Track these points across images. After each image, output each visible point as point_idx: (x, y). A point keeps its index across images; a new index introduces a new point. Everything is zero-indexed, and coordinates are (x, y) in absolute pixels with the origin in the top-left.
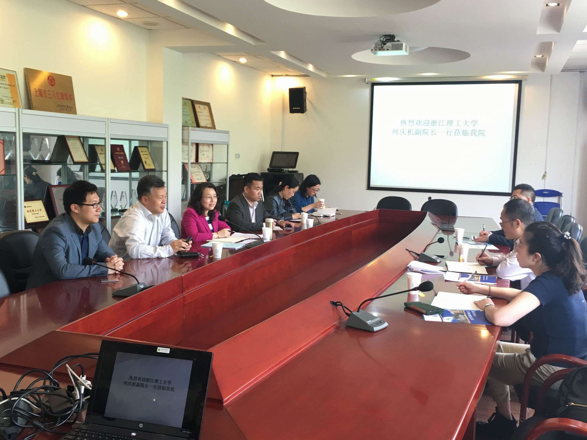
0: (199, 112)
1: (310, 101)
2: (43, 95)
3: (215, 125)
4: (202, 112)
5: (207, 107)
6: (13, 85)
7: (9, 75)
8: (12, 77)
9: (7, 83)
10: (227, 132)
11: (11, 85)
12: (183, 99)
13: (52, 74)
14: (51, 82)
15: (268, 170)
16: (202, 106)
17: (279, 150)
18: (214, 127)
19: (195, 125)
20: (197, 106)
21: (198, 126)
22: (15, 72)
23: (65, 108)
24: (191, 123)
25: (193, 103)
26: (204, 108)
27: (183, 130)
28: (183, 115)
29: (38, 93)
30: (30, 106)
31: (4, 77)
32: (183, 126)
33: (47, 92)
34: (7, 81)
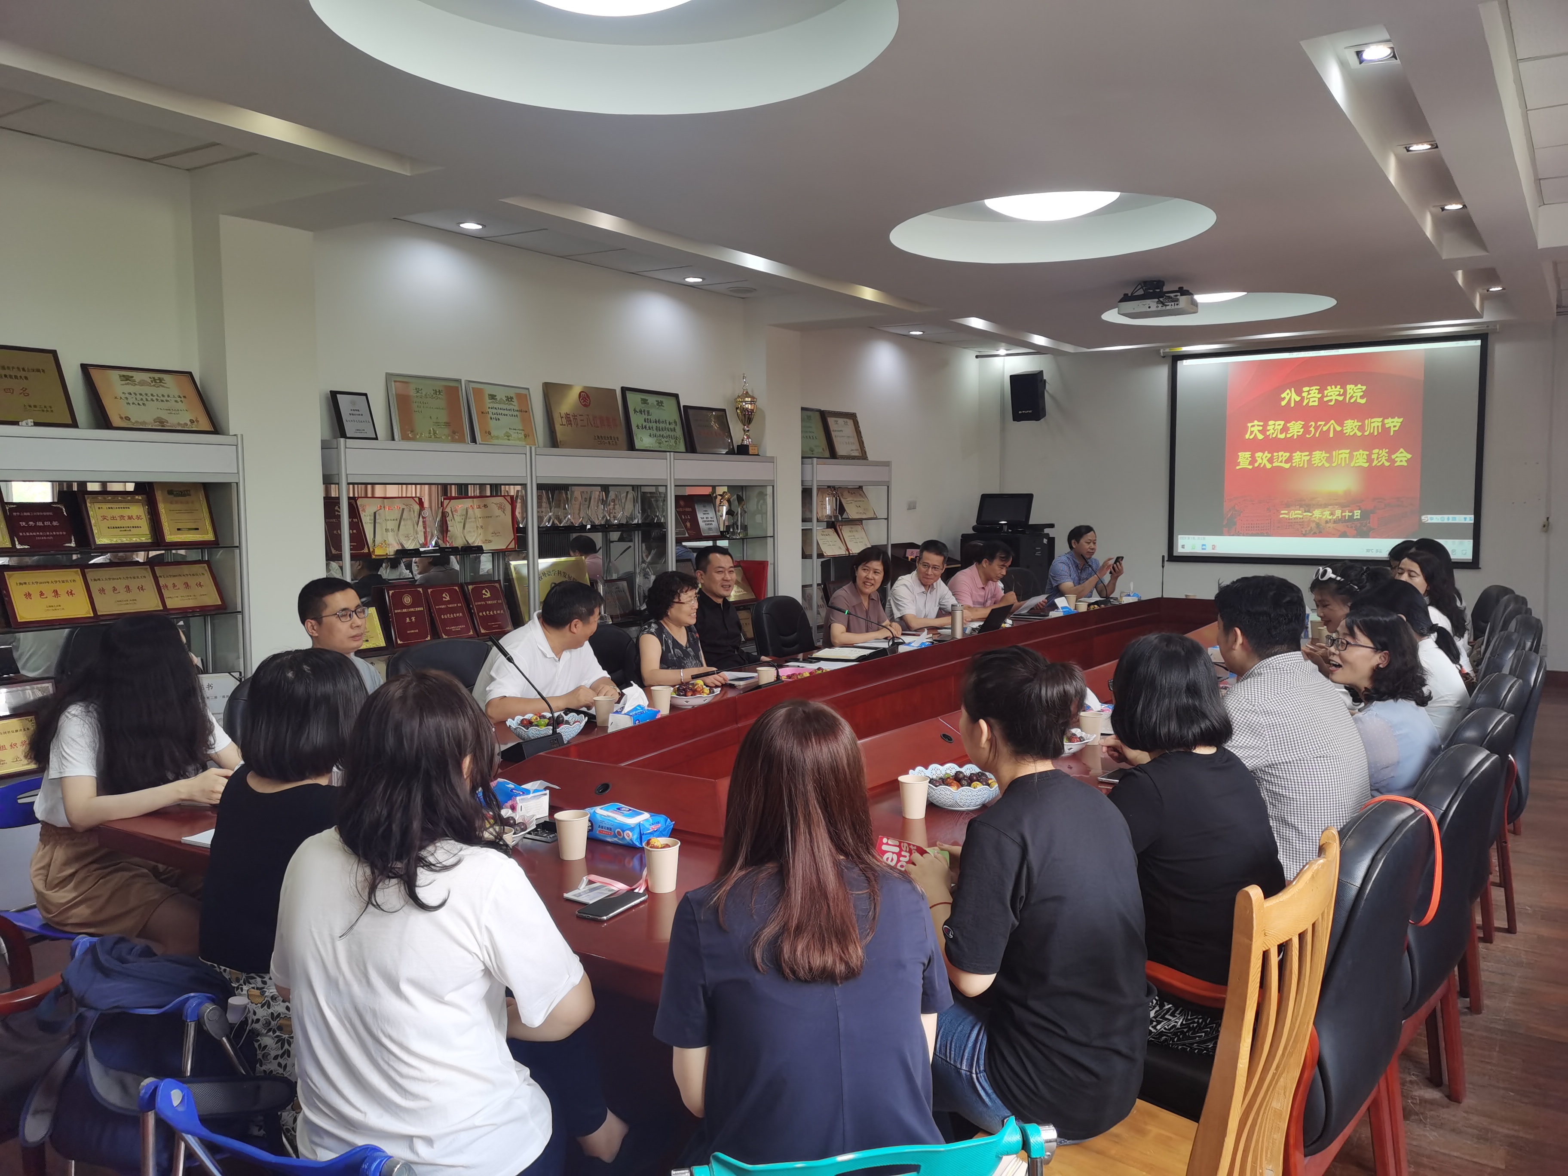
0: (834, 431)
1: (1052, 397)
2: (573, 423)
3: (865, 452)
4: (841, 431)
5: (850, 422)
6: (525, 411)
7: (519, 396)
8: (522, 397)
9: (516, 408)
10: (887, 464)
11: (521, 411)
12: (803, 409)
13: (585, 387)
14: (584, 401)
15: (974, 528)
16: (841, 421)
17: (995, 490)
18: (863, 456)
19: (827, 454)
20: (831, 421)
21: (833, 455)
22: (528, 389)
23: (607, 441)
24: (820, 450)
25: (824, 416)
26: (846, 423)
27: (802, 464)
28: (803, 437)
29: (564, 420)
30: (554, 442)
31: (512, 398)
32: (802, 458)
33: (579, 418)
34: (515, 405)
